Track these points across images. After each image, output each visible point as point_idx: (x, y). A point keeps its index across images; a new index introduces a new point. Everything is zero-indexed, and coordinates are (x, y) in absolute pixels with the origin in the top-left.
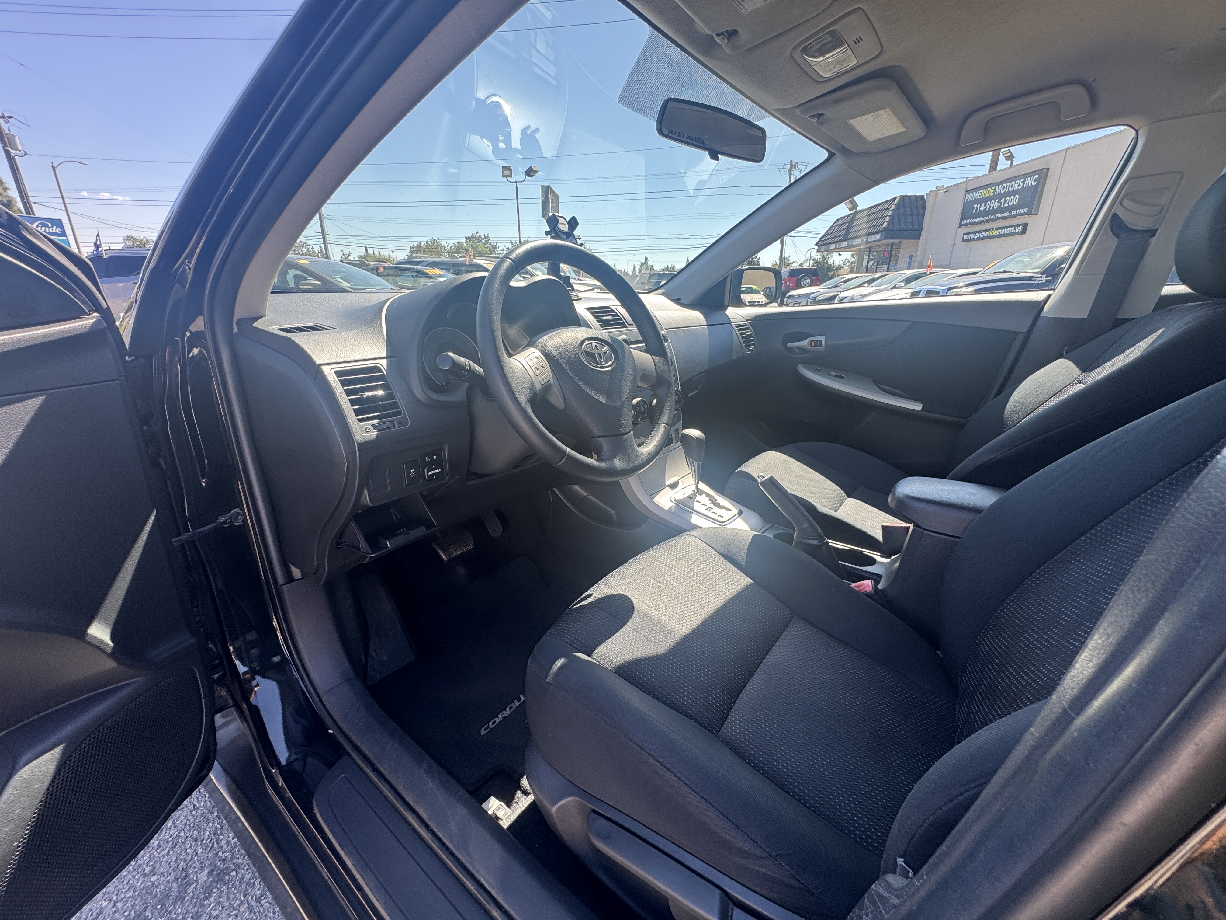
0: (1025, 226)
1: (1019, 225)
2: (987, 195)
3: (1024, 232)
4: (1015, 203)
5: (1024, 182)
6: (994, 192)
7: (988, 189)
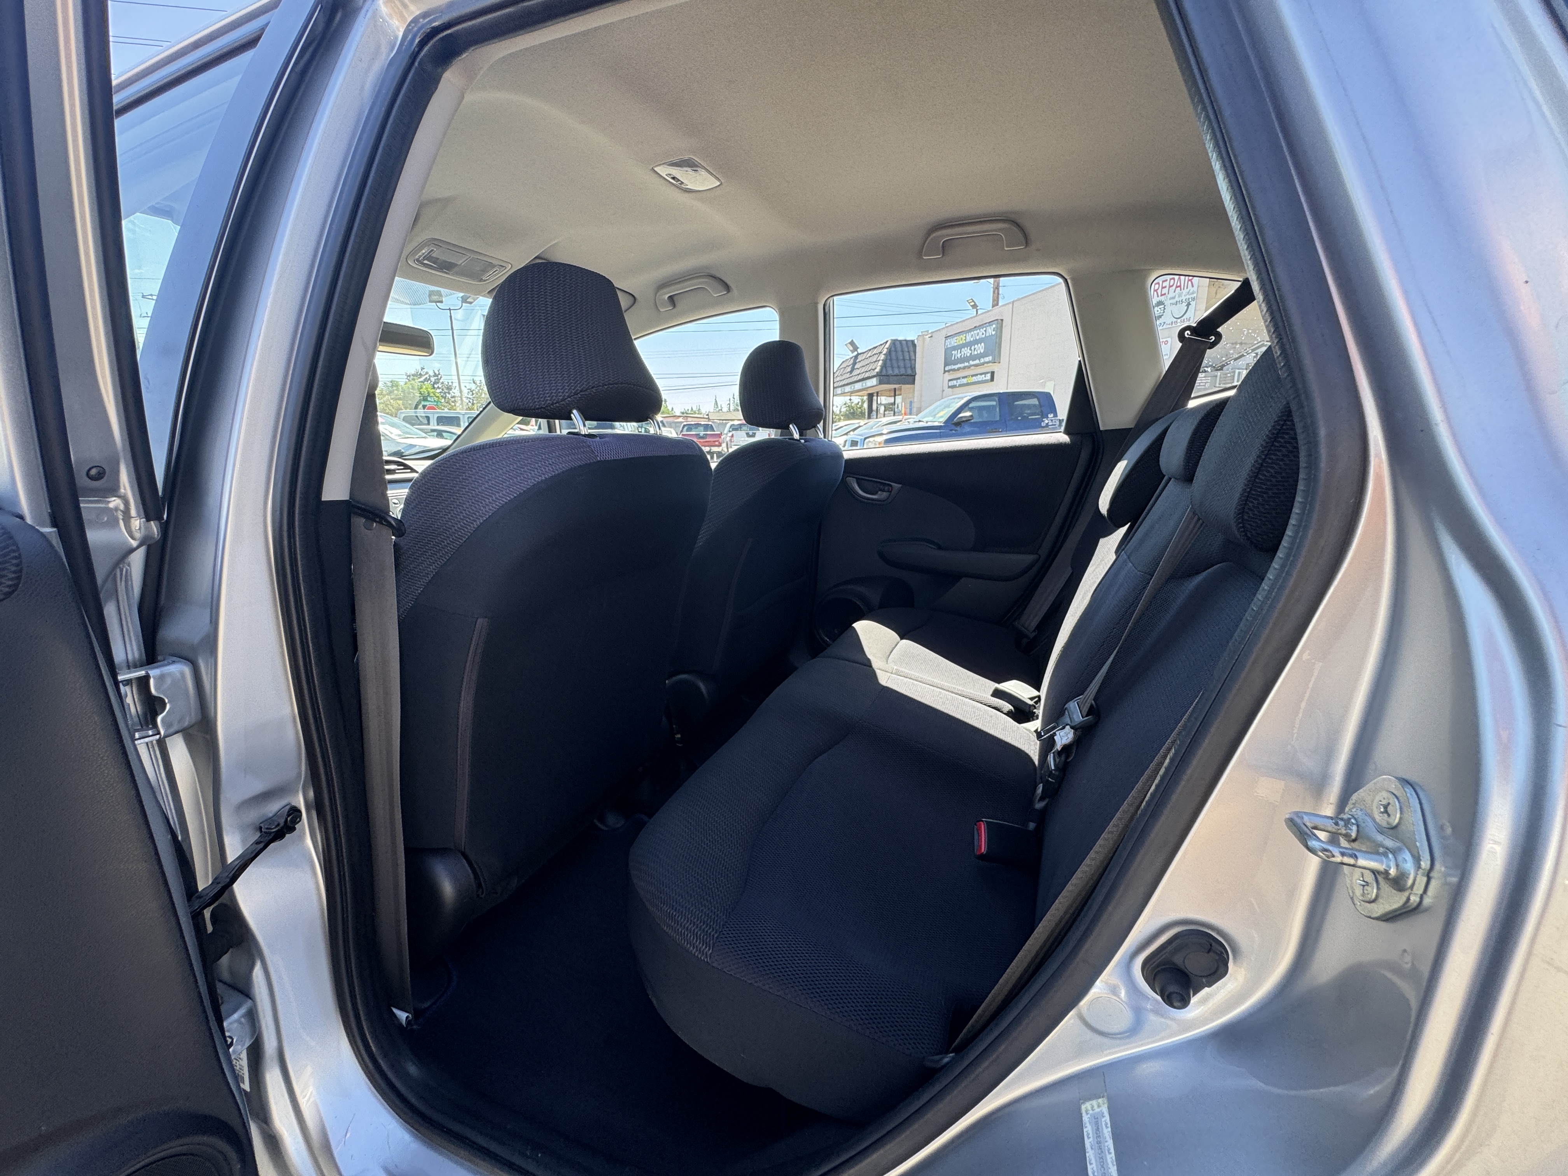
0: (993, 373)
1: (988, 373)
2: (961, 342)
3: (992, 379)
5: (985, 331)
6: (966, 339)
7: (961, 336)
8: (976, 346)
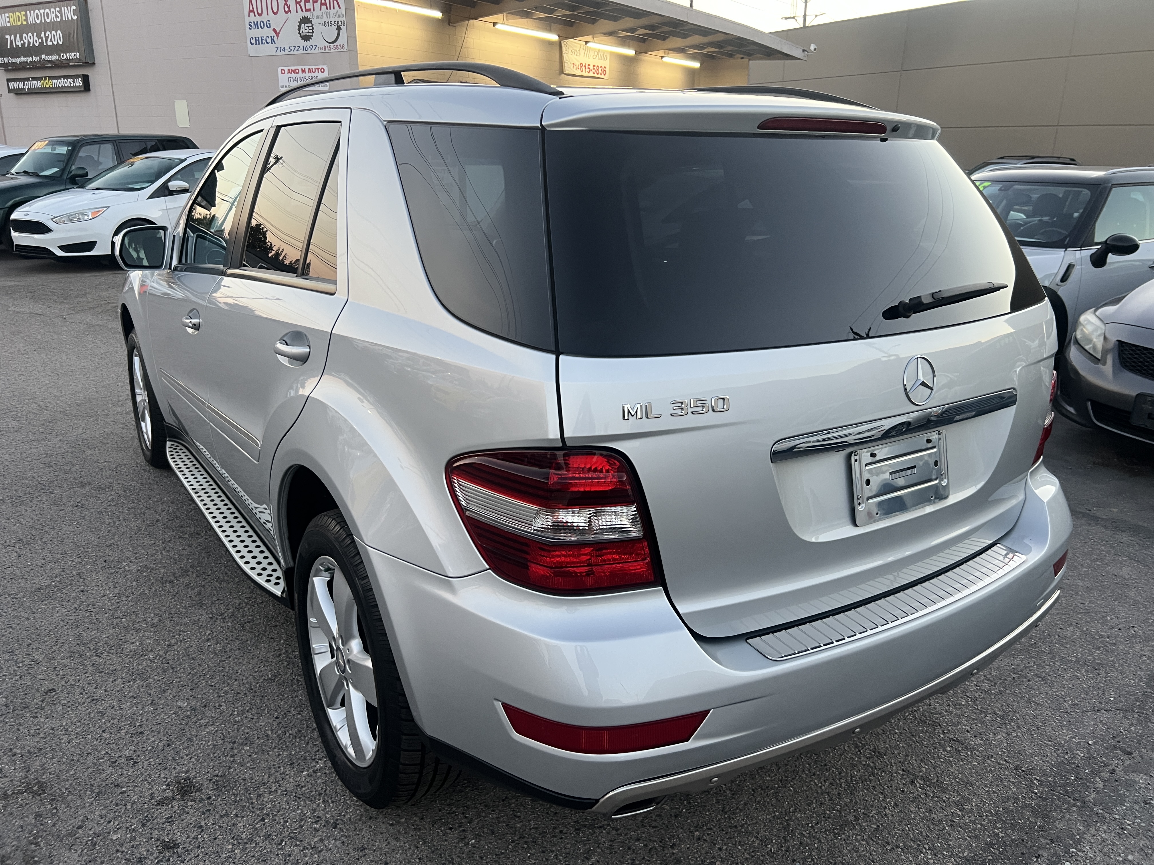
0: (86, 79)
1: (78, 76)
2: (19, 23)
3: (87, 87)
4: (61, 43)
5: (60, 12)
6: (26, 20)
7: (18, 14)
8: (48, 33)
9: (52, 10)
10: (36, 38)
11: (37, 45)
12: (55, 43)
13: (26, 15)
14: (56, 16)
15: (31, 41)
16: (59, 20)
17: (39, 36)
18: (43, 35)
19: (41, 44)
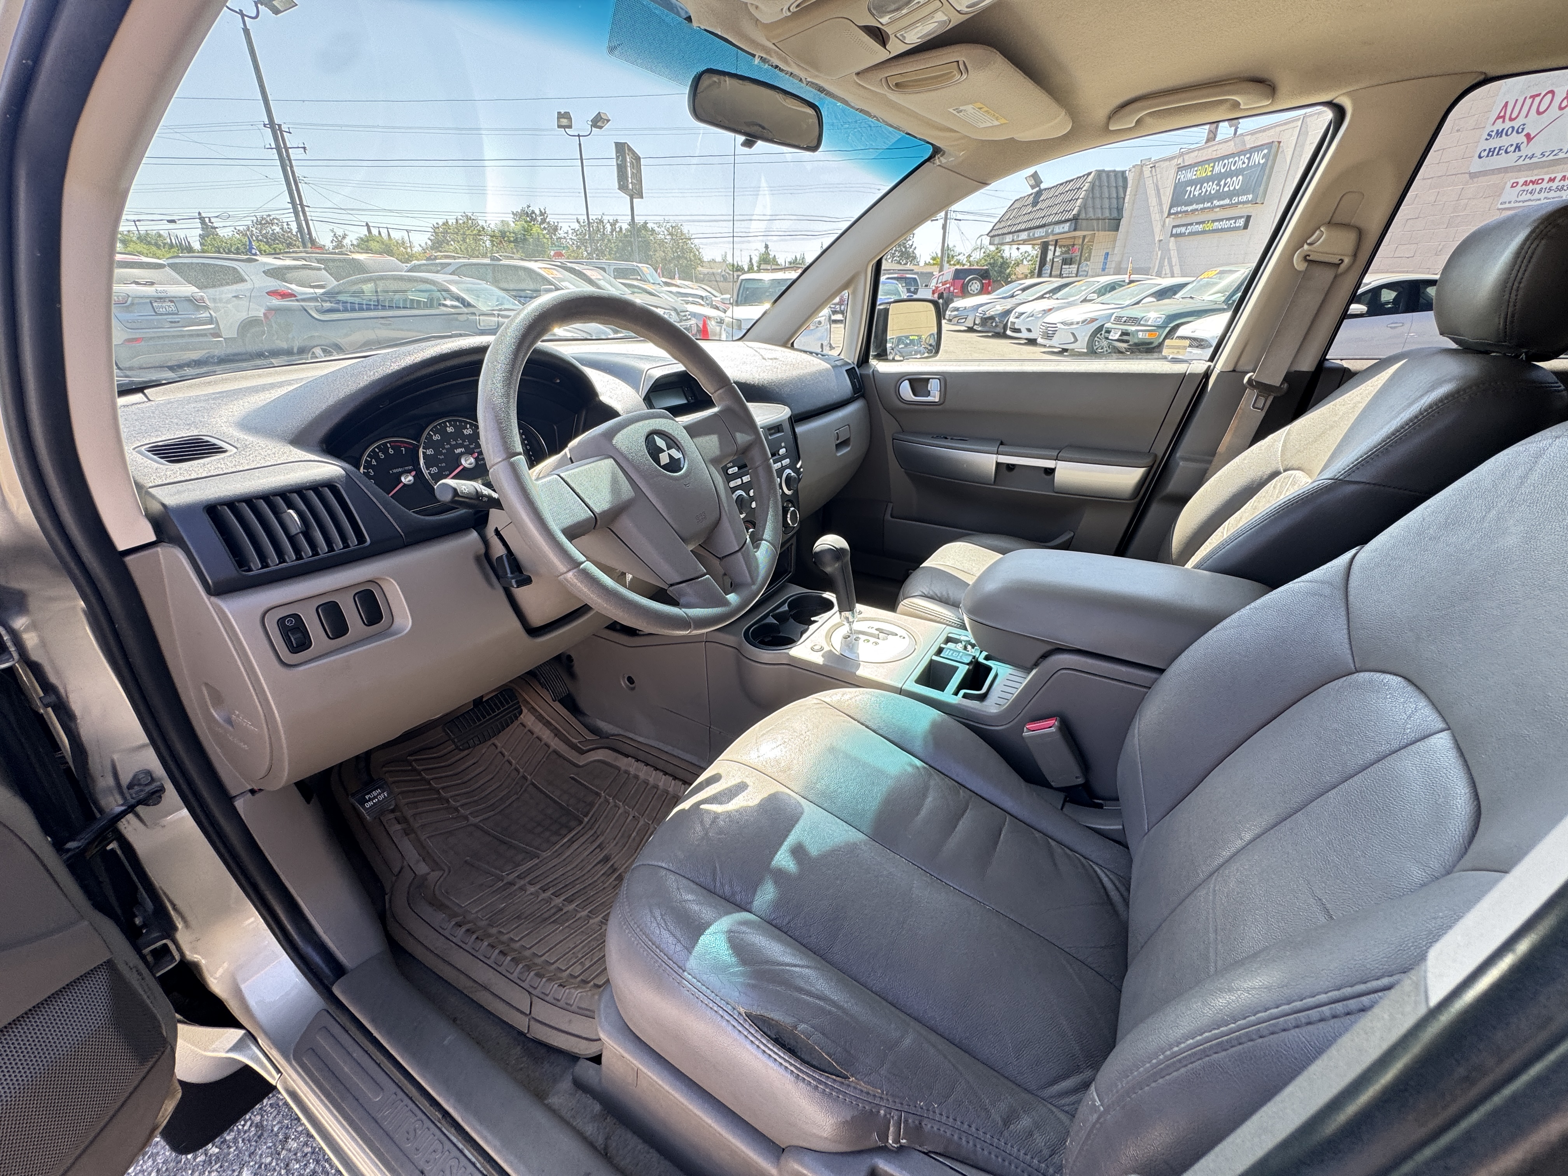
0: (1248, 218)
1: (1241, 217)
2: (1204, 175)
3: (1246, 227)
5: (1250, 158)
6: (1212, 171)
7: (1207, 166)
9: (1242, 157)
10: (1214, 186)
11: (1213, 192)
12: (1232, 188)
13: (1213, 167)
14: (1244, 163)
15: (1209, 189)
16: (1244, 166)
17: (1218, 185)
18: (1222, 183)
19: (1218, 191)
